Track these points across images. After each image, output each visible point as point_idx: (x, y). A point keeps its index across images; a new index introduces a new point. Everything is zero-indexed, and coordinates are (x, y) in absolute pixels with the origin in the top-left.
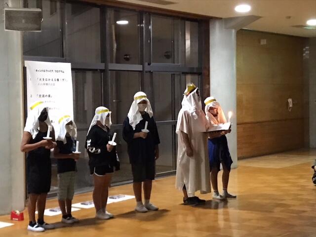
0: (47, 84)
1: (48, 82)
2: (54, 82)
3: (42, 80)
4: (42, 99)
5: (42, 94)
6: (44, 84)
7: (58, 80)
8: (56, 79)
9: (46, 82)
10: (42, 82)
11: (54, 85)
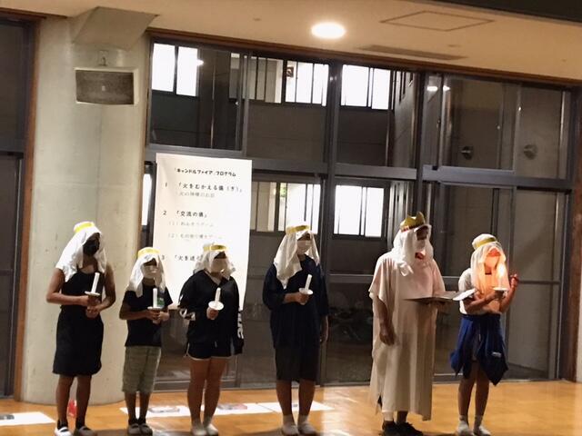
0: (198, 194)
1: (200, 190)
2: (213, 190)
3: (188, 186)
4: (186, 219)
5: (186, 211)
6: (193, 194)
7: (221, 188)
8: (218, 187)
9: (197, 191)
10: (188, 190)
11: (212, 196)
